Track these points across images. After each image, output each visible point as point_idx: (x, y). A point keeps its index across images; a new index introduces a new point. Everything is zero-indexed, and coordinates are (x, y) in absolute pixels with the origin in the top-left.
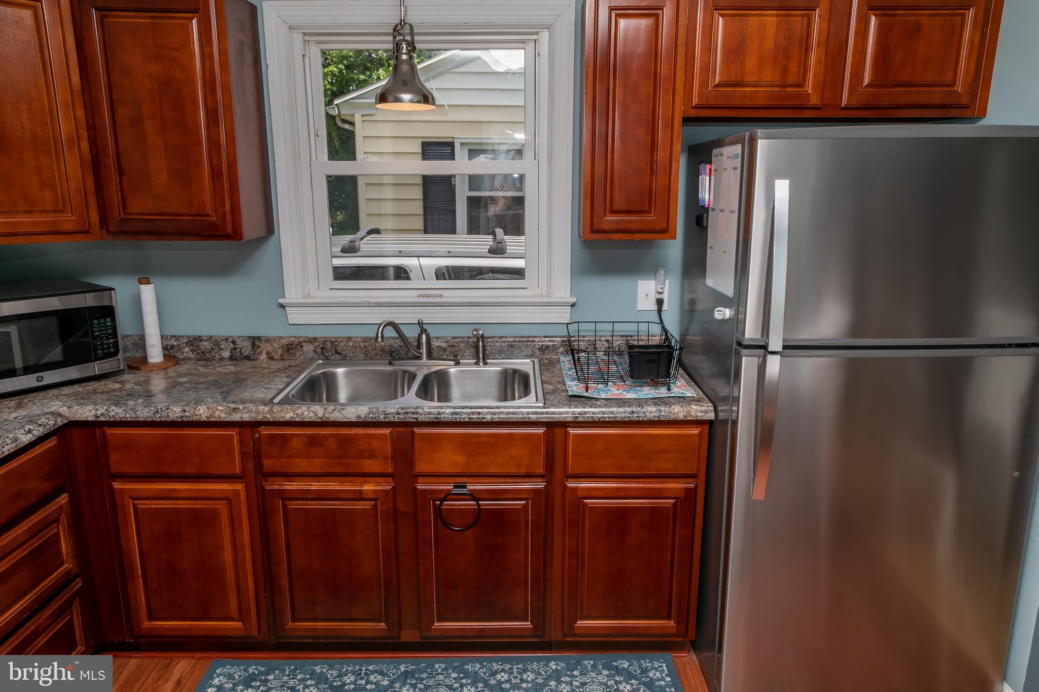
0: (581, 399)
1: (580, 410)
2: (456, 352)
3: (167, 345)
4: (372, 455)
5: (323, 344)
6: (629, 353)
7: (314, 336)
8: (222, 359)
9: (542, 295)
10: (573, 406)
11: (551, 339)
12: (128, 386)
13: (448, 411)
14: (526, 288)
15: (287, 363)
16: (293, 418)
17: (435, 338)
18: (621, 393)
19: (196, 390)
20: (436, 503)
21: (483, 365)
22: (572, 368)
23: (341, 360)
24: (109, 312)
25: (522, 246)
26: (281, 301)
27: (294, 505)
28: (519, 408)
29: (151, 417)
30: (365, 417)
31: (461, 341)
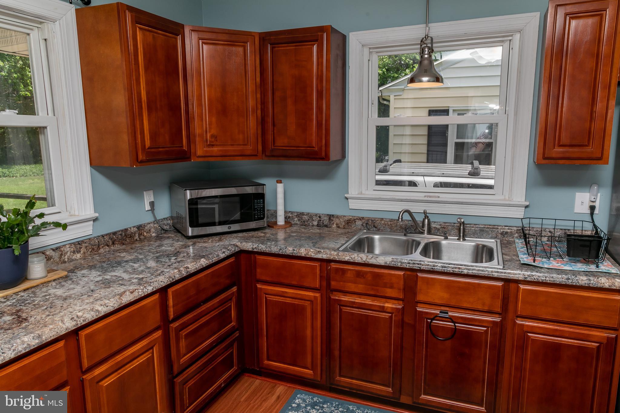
0: (529, 267)
1: (529, 273)
2: (446, 231)
3: (287, 216)
4: (392, 287)
5: (367, 221)
6: (567, 239)
7: (363, 216)
8: (313, 226)
9: (505, 200)
10: (524, 270)
11: (510, 228)
12: (268, 235)
13: (440, 265)
14: (494, 195)
15: (347, 230)
16: (349, 260)
17: (433, 222)
18: (560, 266)
19: (300, 240)
20: (428, 320)
21: (462, 240)
22: (523, 247)
23: (376, 231)
24: (261, 196)
25: (493, 171)
26: (346, 195)
27: (345, 309)
28: (486, 268)
29: (278, 252)
30: (389, 263)
31: (449, 225)
